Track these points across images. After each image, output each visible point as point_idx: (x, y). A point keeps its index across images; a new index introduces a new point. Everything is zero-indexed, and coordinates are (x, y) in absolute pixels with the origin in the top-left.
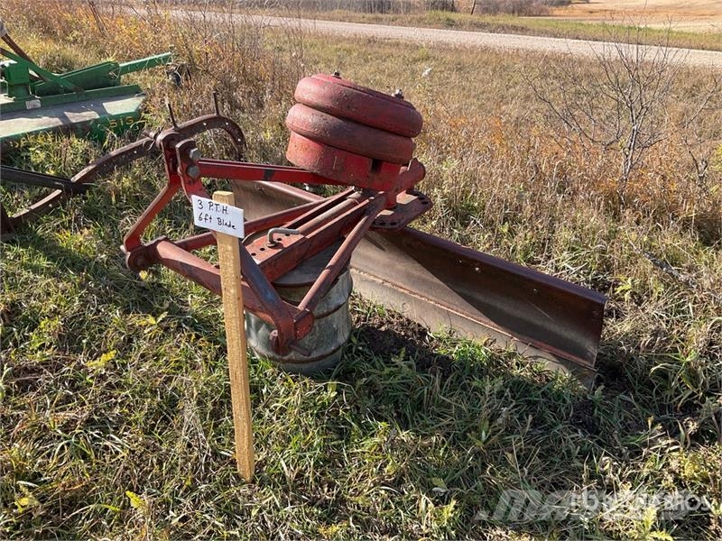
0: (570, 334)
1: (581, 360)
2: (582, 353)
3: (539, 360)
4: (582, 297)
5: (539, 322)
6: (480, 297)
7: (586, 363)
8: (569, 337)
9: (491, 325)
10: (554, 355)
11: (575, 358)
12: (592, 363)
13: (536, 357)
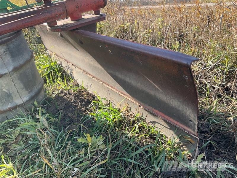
0: (174, 102)
1: (185, 127)
2: (185, 121)
3: (157, 125)
4: (170, 60)
5: (152, 93)
6: (119, 75)
7: (190, 130)
8: (174, 105)
9: (128, 96)
10: (166, 121)
11: (181, 126)
12: (194, 131)
13: (154, 122)
